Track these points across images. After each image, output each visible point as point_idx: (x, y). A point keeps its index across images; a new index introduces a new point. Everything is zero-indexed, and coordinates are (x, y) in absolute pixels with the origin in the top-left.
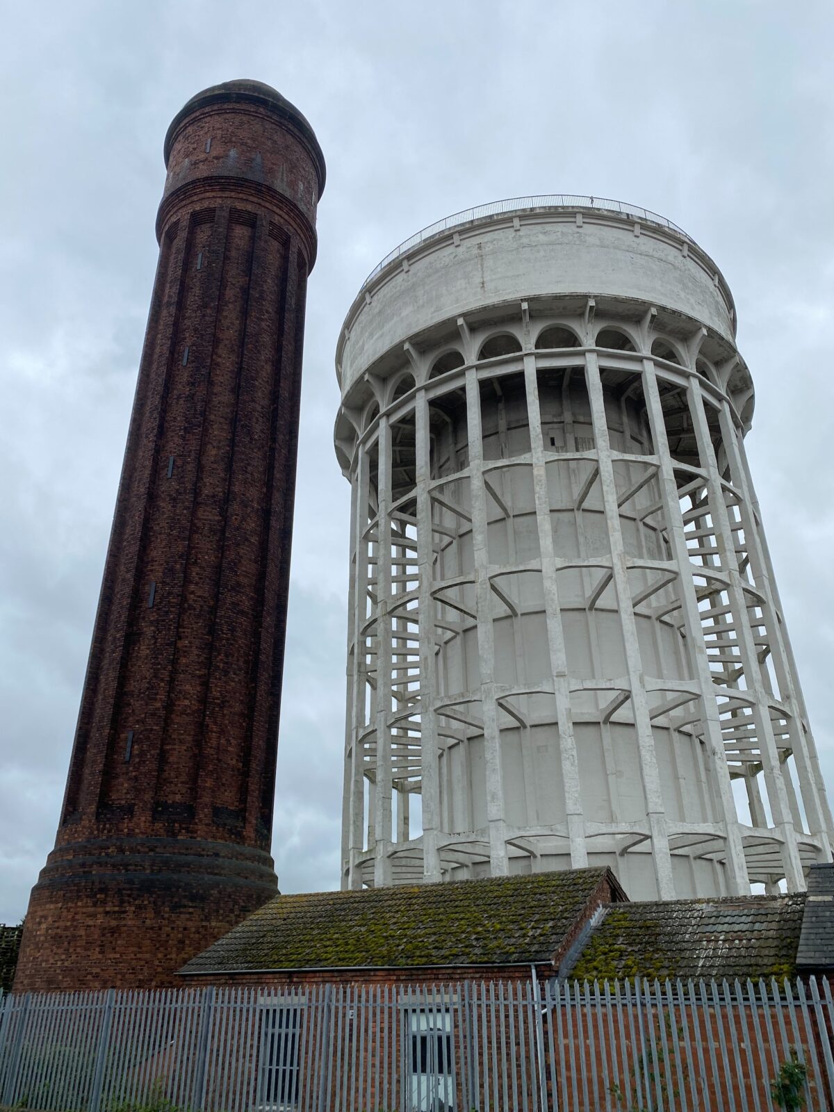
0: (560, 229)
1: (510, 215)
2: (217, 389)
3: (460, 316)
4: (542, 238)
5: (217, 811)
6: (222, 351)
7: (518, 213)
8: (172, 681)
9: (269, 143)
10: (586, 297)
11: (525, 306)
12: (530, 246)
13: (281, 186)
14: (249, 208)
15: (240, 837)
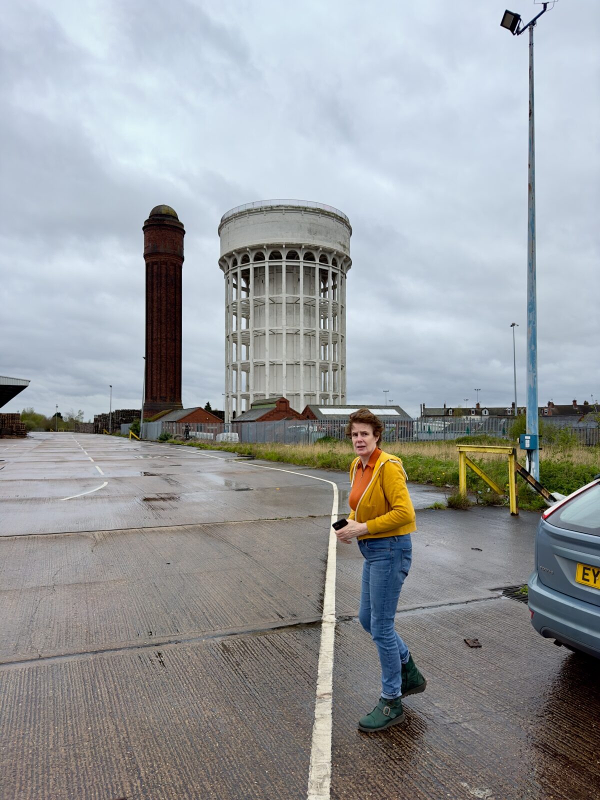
0: (244, 219)
1: (232, 217)
2: (154, 313)
3: (225, 255)
4: (239, 225)
5: (161, 397)
6: (154, 303)
7: (234, 216)
8: (152, 376)
9: (157, 237)
10: (246, 248)
11: (234, 253)
12: (237, 228)
13: (161, 250)
14: (155, 260)
15: (165, 401)
